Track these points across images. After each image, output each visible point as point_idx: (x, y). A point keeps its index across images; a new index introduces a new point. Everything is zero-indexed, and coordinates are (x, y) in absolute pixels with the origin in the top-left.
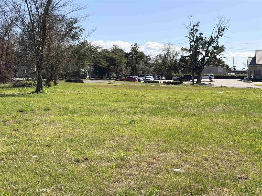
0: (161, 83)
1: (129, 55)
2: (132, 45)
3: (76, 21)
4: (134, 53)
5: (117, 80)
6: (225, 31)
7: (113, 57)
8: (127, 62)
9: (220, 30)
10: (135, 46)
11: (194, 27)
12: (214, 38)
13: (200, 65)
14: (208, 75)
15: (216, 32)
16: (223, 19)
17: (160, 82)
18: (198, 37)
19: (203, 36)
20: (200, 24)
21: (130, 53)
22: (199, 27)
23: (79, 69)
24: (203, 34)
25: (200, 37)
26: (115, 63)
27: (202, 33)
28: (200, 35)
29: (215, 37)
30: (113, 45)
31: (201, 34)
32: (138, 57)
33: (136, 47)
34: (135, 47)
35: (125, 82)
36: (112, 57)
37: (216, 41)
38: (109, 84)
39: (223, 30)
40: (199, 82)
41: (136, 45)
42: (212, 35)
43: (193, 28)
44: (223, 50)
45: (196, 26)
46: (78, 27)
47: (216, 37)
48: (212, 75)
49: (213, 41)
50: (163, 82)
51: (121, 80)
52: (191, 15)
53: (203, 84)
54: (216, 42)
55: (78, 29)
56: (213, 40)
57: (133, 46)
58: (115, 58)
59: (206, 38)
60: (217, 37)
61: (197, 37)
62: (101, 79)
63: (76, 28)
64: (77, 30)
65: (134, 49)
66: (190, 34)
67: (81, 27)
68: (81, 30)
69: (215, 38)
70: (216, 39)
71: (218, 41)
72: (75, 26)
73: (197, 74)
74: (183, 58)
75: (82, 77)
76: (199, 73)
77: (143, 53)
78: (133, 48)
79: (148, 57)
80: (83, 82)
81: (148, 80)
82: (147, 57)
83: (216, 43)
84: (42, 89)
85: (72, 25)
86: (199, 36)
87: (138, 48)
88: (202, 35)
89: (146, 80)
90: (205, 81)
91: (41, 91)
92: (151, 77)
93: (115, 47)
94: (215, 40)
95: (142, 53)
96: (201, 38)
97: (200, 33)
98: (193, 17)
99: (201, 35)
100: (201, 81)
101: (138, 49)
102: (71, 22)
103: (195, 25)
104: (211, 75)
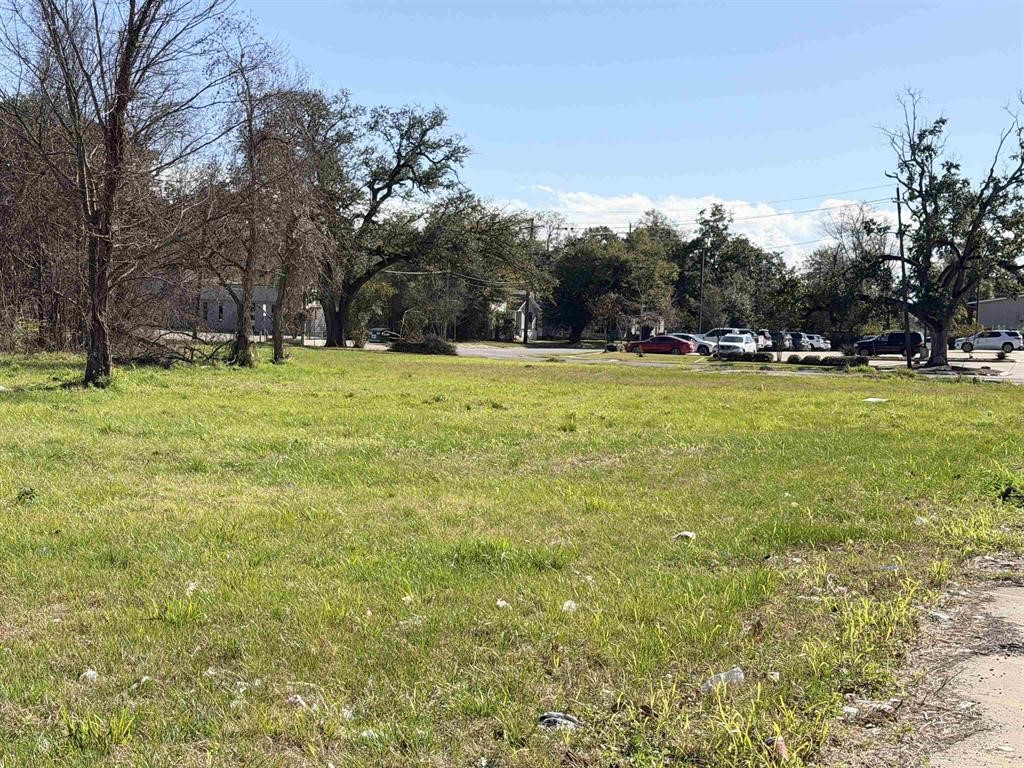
0: (779, 361)
1: (692, 252)
2: (702, 212)
3: (438, 119)
4: (708, 241)
5: (613, 349)
7: (618, 258)
8: (675, 276)
10: (714, 214)
11: (922, 136)
12: (1006, 182)
13: (936, 290)
14: (998, 335)
15: (1015, 157)
17: (775, 359)
18: (935, 178)
19: (961, 175)
20: (947, 124)
21: (696, 243)
22: (943, 136)
23: (485, 305)
24: (957, 167)
25: (944, 176)
26: (627, 282)
27: (954, 163)
28: (945, 172)
29: (1010, 176)
30: (647, 214)
31: (949, 166)
32: (726, 258)
33: (722, 219)
34: (715, 221)
35: (641, 356)
36: (614, 259)
37: (1011, 196)
38: (551, 364)
40: (937, 362)
42: (992, 170)
43: (917, 141)
45: (932, 132)
46: (448, 143)
47: (1013, 177)
48: (1016, 334)
49: (1001, 194)
50: (786, 360)
51: (629, 349)
52: (909, 91)
53: (954, 369)
54: (1014, 198)
55: (445, 150)
56: (997, 189)
57: (707, 216)
58: (627, 261)
59: (969, 184)
60: (1017, 179)
61: (933, 178)
62: (574, 342)
63: (437, 146)
64: (439, 155)
65: (712, 227)
66: (904, 165)
67: (455, 142)
68: (455, 154)
69: (1010, 183)
70: (1015, 185)
71: (1020, 195)
72: (432, 136)
73: (931, 326)
74: (868, 261)
75: (497, 335)
76: (941, 326)
77: (746, 241)
78: (705, 222)
79: (775, 261)
80: (456, 355)
81: (729, 347)
82: (768, 258)
83: (1011, 201)
84: (107, 372)
85: (424, 133)
86: (940, 173)
87: (726, 222)
88: (953, 171)
89: (723, 347)
90: (975, 356)
91: (101, 379)
92: (744, 336)
93: (651, 218)
94: (1010, 188)
95: (742, 243)
96: (948, 185)
97: (947, 163)
98: (917, 97)
99: (948, 170)
100: (950, 354)
101: (726, 228)
102: (416, 122)
103: (925, 131)
104: (1010, 334)
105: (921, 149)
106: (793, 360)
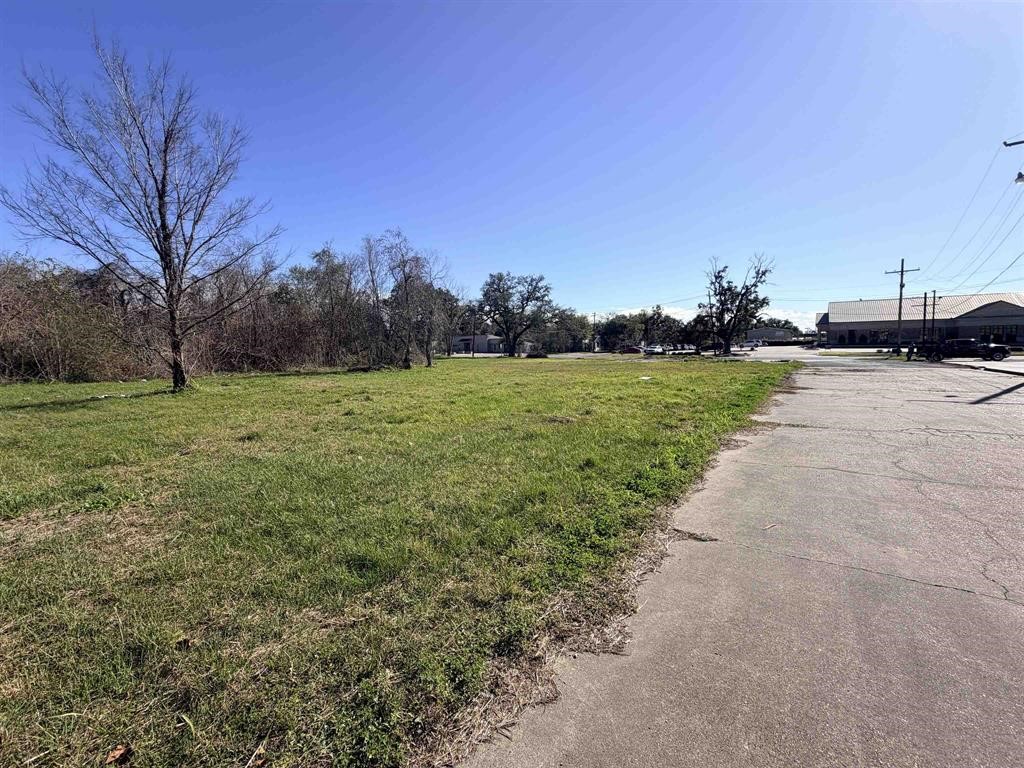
0: (668, 354)
1: (649, 320)
2: (655, 308)
3: (541, 279)
4: (654, 317)
6: (767, 274)
8: (643, 328)
9: (761, 275)
11: (719, 273)
12: (751, 287)
14: (751, 341)
15: (754, 278)
16: (764, 258)
18: (724, 287)
19: (733, 285)
20: (728, 268)
21: (651, 317)
22: (726, 272)
24: (731, 283)
26: (625, 331)
28: (727, 285)
29: (752, 284)
31: (729, 282)
34: (658, 310)
39: (764, 273)
40: (727, 352)
41: (658, 307)
42: (745, 283)
43: (717, 275)
44: (767, 304)
45: (722, 271)
46: (546, 286)
48: (758, 341)
50: (671, 354)
52: (714, 258)
53: (733, 354)
54: (754, 292)
55: (545, 289)
56: (747, 289)
59: (737, 288)
60: (755, 285)
63: (542, 288)
65: (657, 312)
66: (713, 284)
68: (549, 290)
70: (754, 287)
71: (756, 291)
72: (540, 285)
74: (699, 318)
76: (728, 339)
78: (655, 311)
85: (537, 284)
90: (742, 349)
92: (661, 346)
94: (752, 289)
96: (729, 289)
98: (717, 260)
99: (729, 284)
100: (732, 349)
102: (533, 280)
103: (720, 271)
104: (756, 341)
105: (718, 277)
106: (674, 354)
